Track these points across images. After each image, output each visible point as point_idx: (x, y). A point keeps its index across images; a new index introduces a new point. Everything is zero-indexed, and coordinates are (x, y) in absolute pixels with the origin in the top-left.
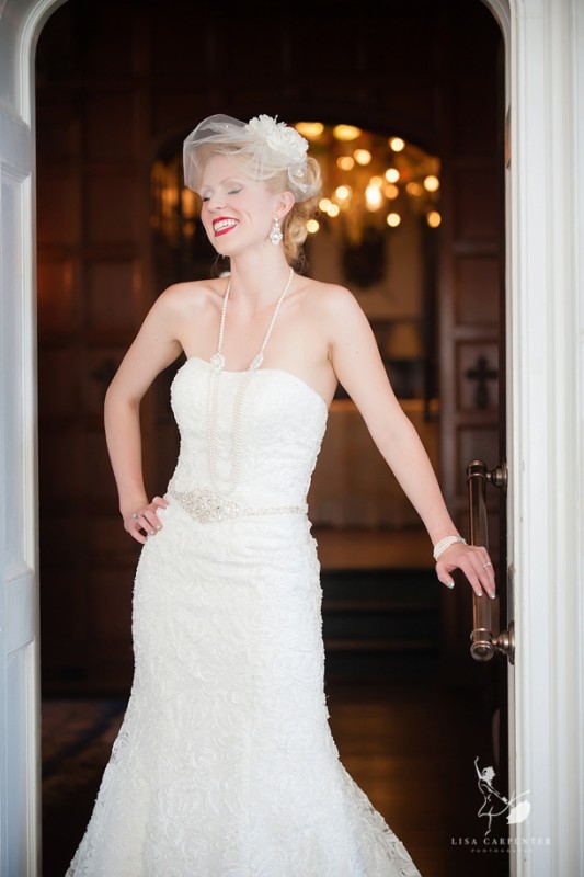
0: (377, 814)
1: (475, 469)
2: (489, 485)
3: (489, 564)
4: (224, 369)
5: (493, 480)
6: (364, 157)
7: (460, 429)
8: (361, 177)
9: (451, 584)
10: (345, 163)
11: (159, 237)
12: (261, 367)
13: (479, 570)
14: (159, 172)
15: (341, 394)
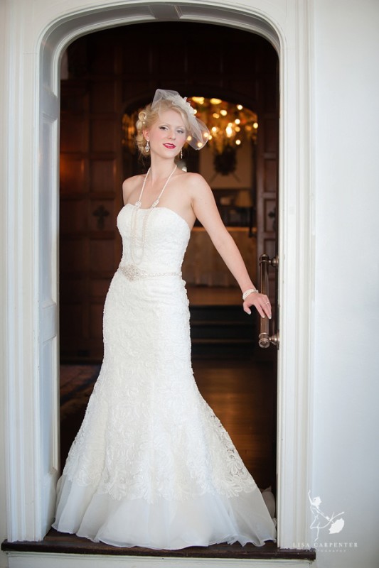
0: (217, 418)
1: (263, 258)
2: (270, 266)
3: (268, 302)
4: (140, 208)
5: (272, 264)
6: (224, 113)
7: (266, 240)
8: (223, 123)
9: (250, 313)
10: (216, 116)
11: (126, 149)
12: (156, 206)
13: (263, 306)
14: (126, 119)
15: (197, 224)
